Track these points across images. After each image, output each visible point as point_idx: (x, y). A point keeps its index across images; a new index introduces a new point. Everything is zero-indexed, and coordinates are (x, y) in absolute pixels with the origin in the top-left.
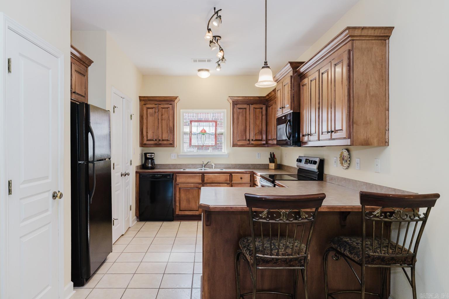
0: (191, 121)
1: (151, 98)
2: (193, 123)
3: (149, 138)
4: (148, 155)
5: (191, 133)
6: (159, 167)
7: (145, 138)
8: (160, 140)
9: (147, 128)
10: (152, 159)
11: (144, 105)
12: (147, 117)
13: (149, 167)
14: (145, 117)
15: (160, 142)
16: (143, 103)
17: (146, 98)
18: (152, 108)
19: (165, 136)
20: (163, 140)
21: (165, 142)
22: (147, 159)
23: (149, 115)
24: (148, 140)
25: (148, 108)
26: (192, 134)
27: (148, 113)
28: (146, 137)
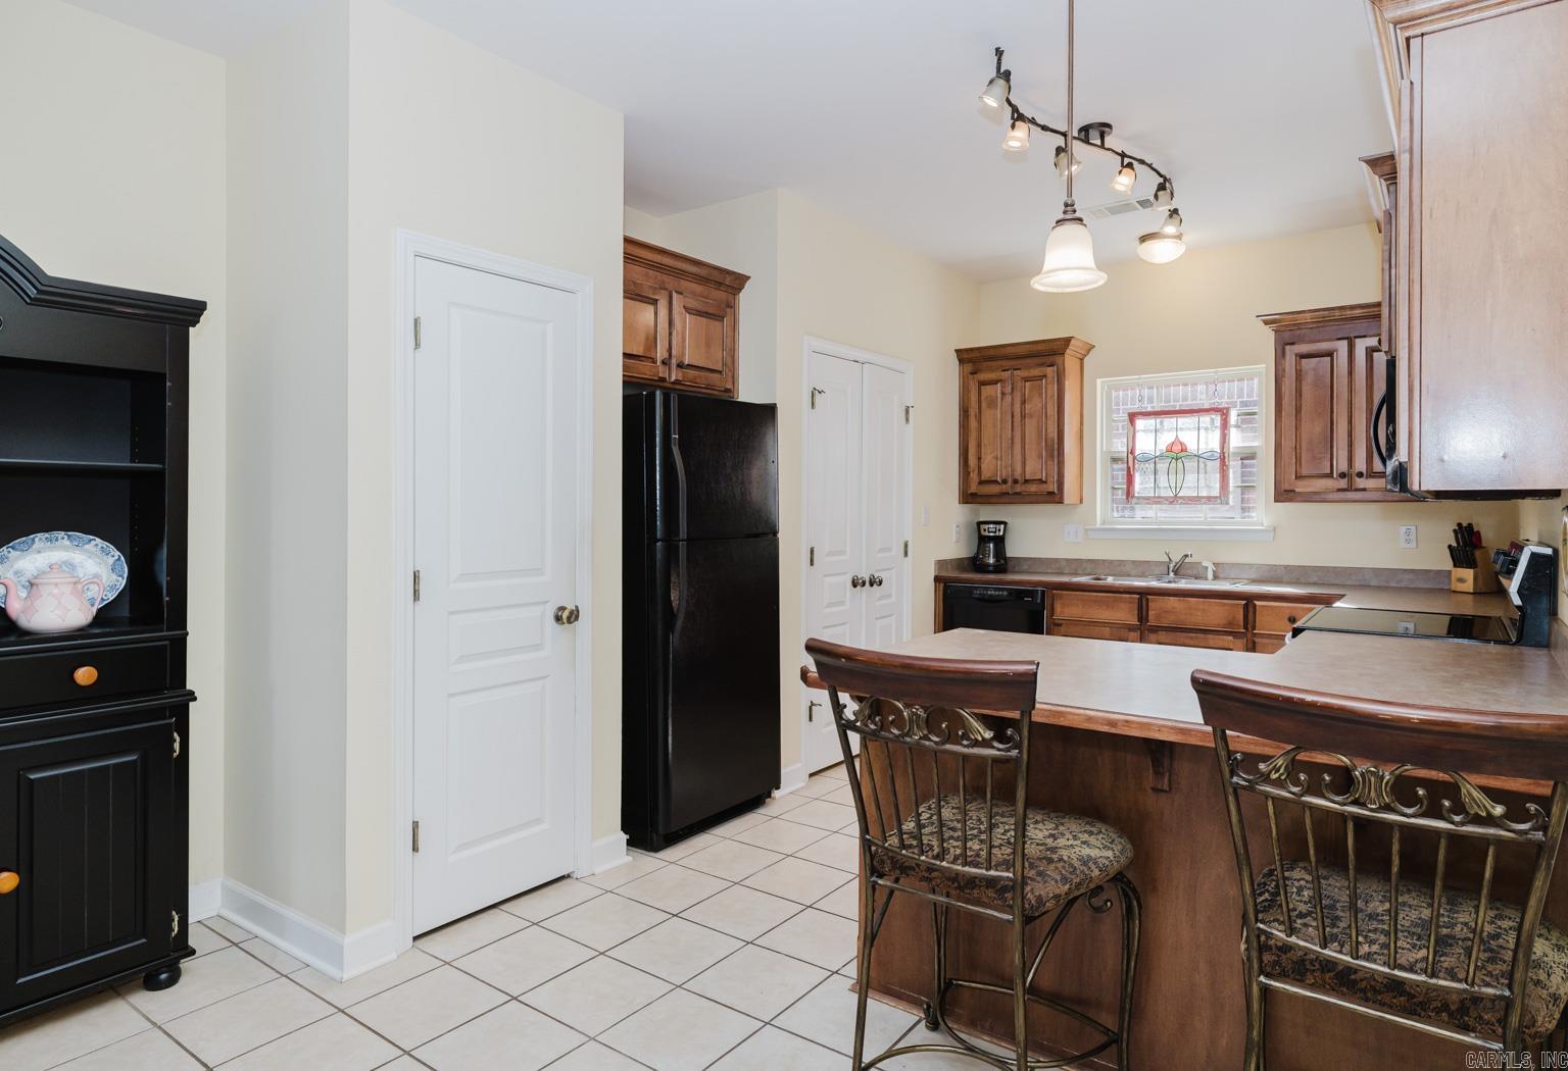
0: (1132, 417)
1: (992, 352)
2: (1140, 423)
3: (986, 475)
4: (983, 527)
5: (1130, 456)
6: (1026, 567)
7: (974, 476)
8: (1015, 481)
9: (979, 446)
10: (1000, 541)
11: (972, 374)
12: (980, 412)
13: (989, 565)
14: (973, 412)
15: (1018, 488)
16: (969, 367)
17: (978, 354)
18: (994, 382)
19: (1034, 469)
20: (1026, 481)
21: (1033, 488)
22: (983, 540)
23: (984, 405)
24: (981, 483)
25: (982, 383)
26: (1134, 458)
27: (983, 398)
28: (976, 472)
